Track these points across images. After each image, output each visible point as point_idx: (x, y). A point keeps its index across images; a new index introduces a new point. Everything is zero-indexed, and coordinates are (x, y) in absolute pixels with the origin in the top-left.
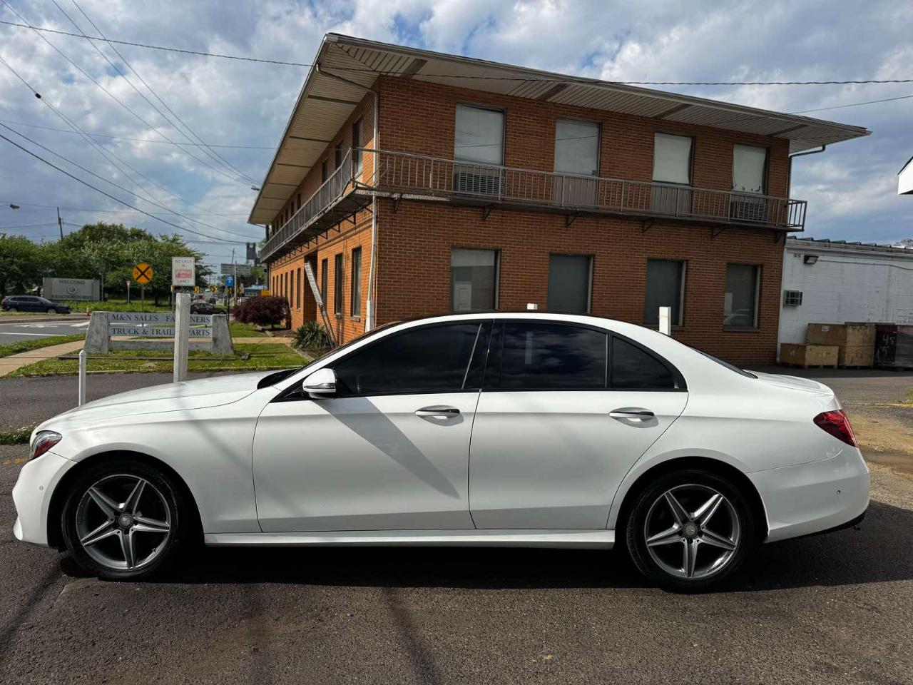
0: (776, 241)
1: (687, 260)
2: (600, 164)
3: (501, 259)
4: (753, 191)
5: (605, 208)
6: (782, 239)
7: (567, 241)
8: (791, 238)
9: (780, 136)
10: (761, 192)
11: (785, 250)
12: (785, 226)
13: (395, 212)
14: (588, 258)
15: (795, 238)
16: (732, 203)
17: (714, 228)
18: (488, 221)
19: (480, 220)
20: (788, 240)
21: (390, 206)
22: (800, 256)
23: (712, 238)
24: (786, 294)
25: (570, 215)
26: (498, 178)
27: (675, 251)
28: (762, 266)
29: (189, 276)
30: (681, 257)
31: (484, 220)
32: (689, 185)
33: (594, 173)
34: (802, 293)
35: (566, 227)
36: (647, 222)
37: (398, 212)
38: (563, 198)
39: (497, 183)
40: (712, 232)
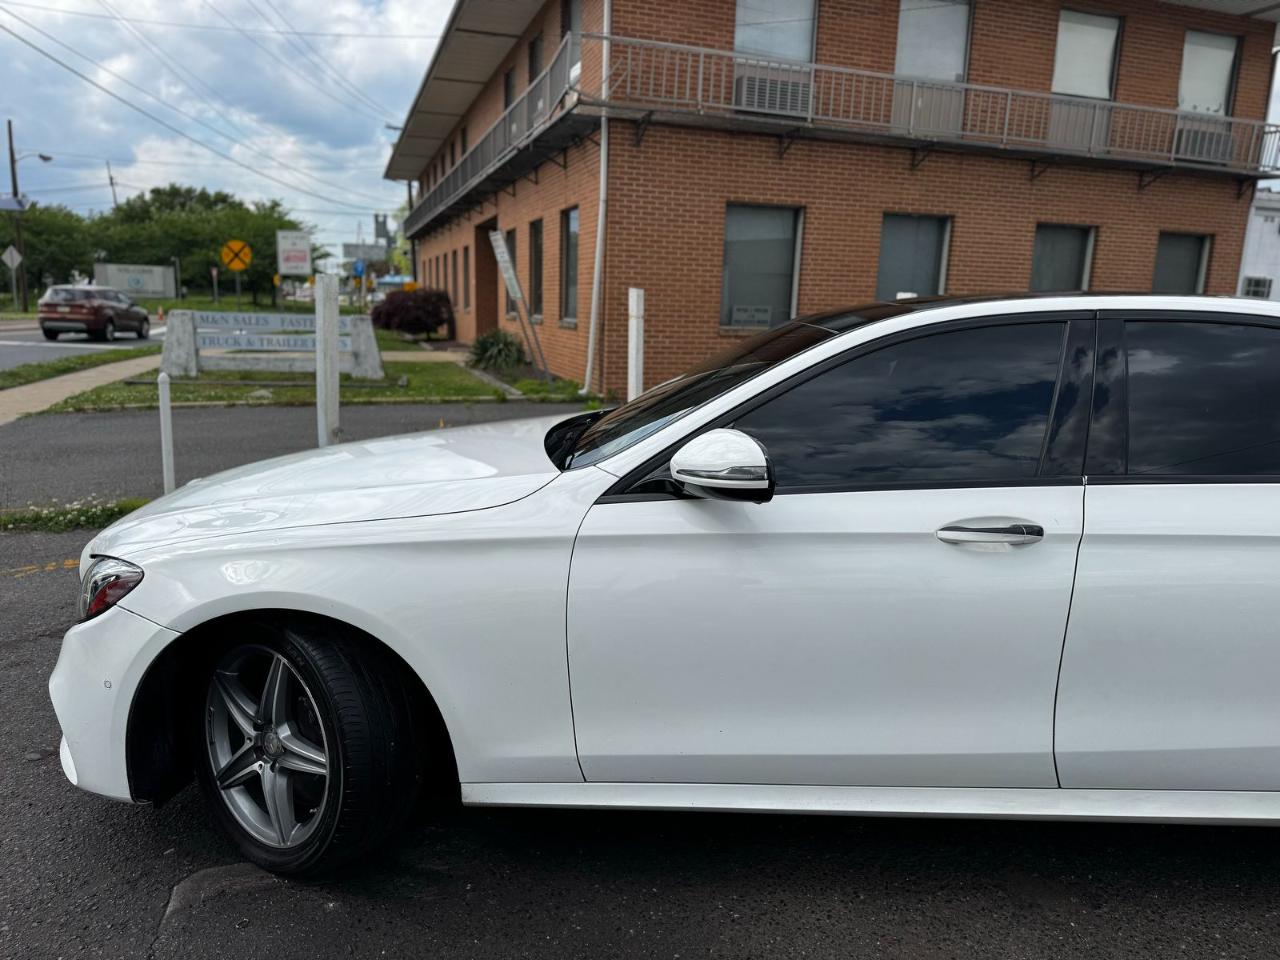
0: (1239, 196)
1: (1097, 228)
2: (969, 63)
3: (804, 223)
4: (1211, 112)
5: (975, 137)
6: (1249, 192)
7: (914, 193)
8: (1262, 190)
9: (1260, 16)
10: (1222, 113)
11: (1253, 211)
12: (1256, 169)
13: (638, 144)
14: (942, 221)
15: (1269, 190)
16: (1181, 132)
17: (1144, 174)
18: (786, 159)
19: (775, 158)
20: (1258, 195)
21: (630, 134)
22: (1273, 220)
23: (1139, 190)
24: (1246, 282)
25: (919, 151)
26: (807, 86)
27: (1080, 212)
28: (1213, 236)
29: (303, 259)
30: (1087, 221)
31: (781, 158)
32: (1109, 100)
33: (959, 79)
34: (1271, 281)
35: (911, 170)
36: (1039, 163)
37: (643, 144)
38: (912, 120)
39: (806, 95)
40: (1141, 181)
